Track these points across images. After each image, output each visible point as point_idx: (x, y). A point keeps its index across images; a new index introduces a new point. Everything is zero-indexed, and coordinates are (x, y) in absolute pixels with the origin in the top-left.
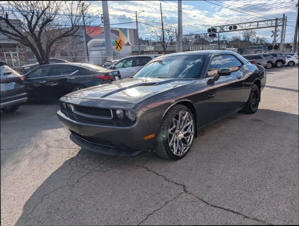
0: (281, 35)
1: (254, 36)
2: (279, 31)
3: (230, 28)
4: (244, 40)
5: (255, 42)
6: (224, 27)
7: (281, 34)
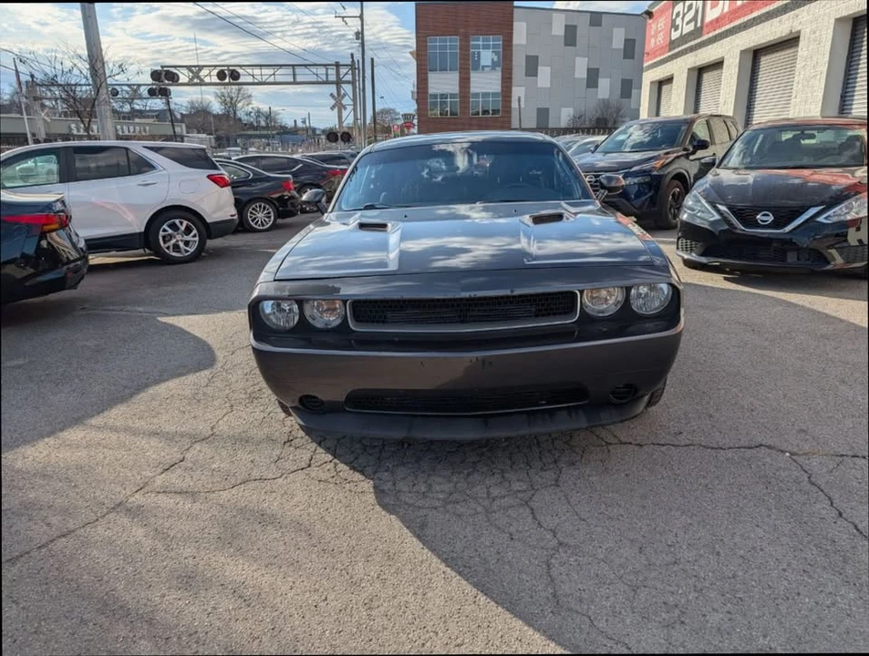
0: (352, 107)
1: (248, 105)
2: (347, 97)
3: (221, 75)
4: (224, 114)
5: (252, 120)
6: (200, 70)
7: (352, 103)
